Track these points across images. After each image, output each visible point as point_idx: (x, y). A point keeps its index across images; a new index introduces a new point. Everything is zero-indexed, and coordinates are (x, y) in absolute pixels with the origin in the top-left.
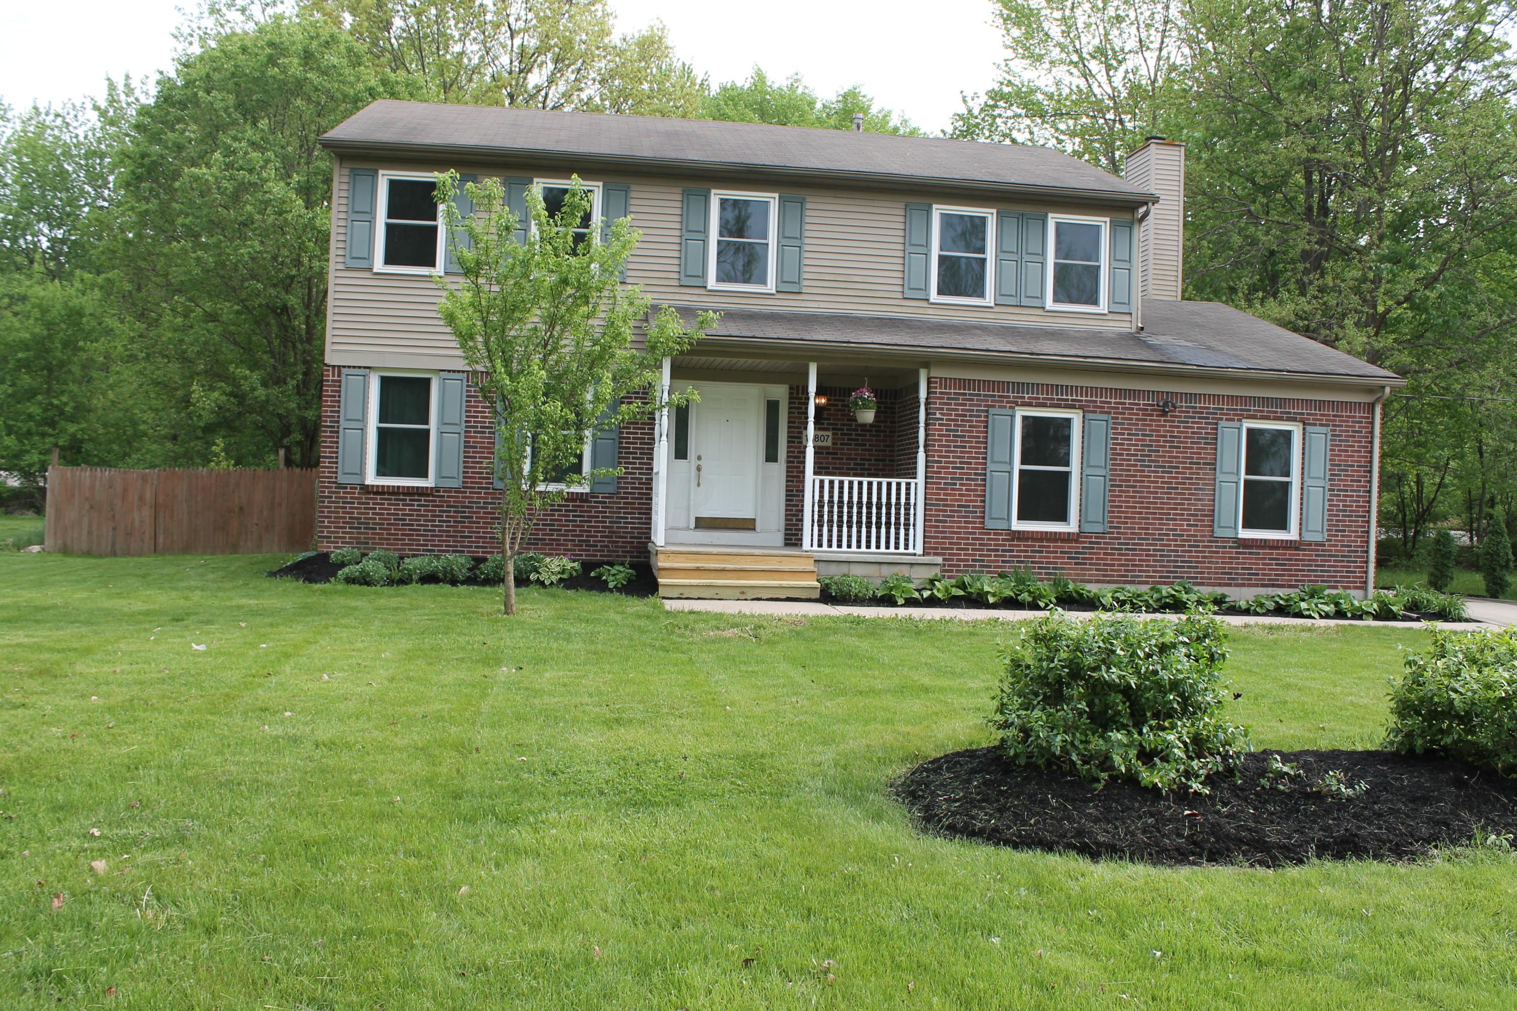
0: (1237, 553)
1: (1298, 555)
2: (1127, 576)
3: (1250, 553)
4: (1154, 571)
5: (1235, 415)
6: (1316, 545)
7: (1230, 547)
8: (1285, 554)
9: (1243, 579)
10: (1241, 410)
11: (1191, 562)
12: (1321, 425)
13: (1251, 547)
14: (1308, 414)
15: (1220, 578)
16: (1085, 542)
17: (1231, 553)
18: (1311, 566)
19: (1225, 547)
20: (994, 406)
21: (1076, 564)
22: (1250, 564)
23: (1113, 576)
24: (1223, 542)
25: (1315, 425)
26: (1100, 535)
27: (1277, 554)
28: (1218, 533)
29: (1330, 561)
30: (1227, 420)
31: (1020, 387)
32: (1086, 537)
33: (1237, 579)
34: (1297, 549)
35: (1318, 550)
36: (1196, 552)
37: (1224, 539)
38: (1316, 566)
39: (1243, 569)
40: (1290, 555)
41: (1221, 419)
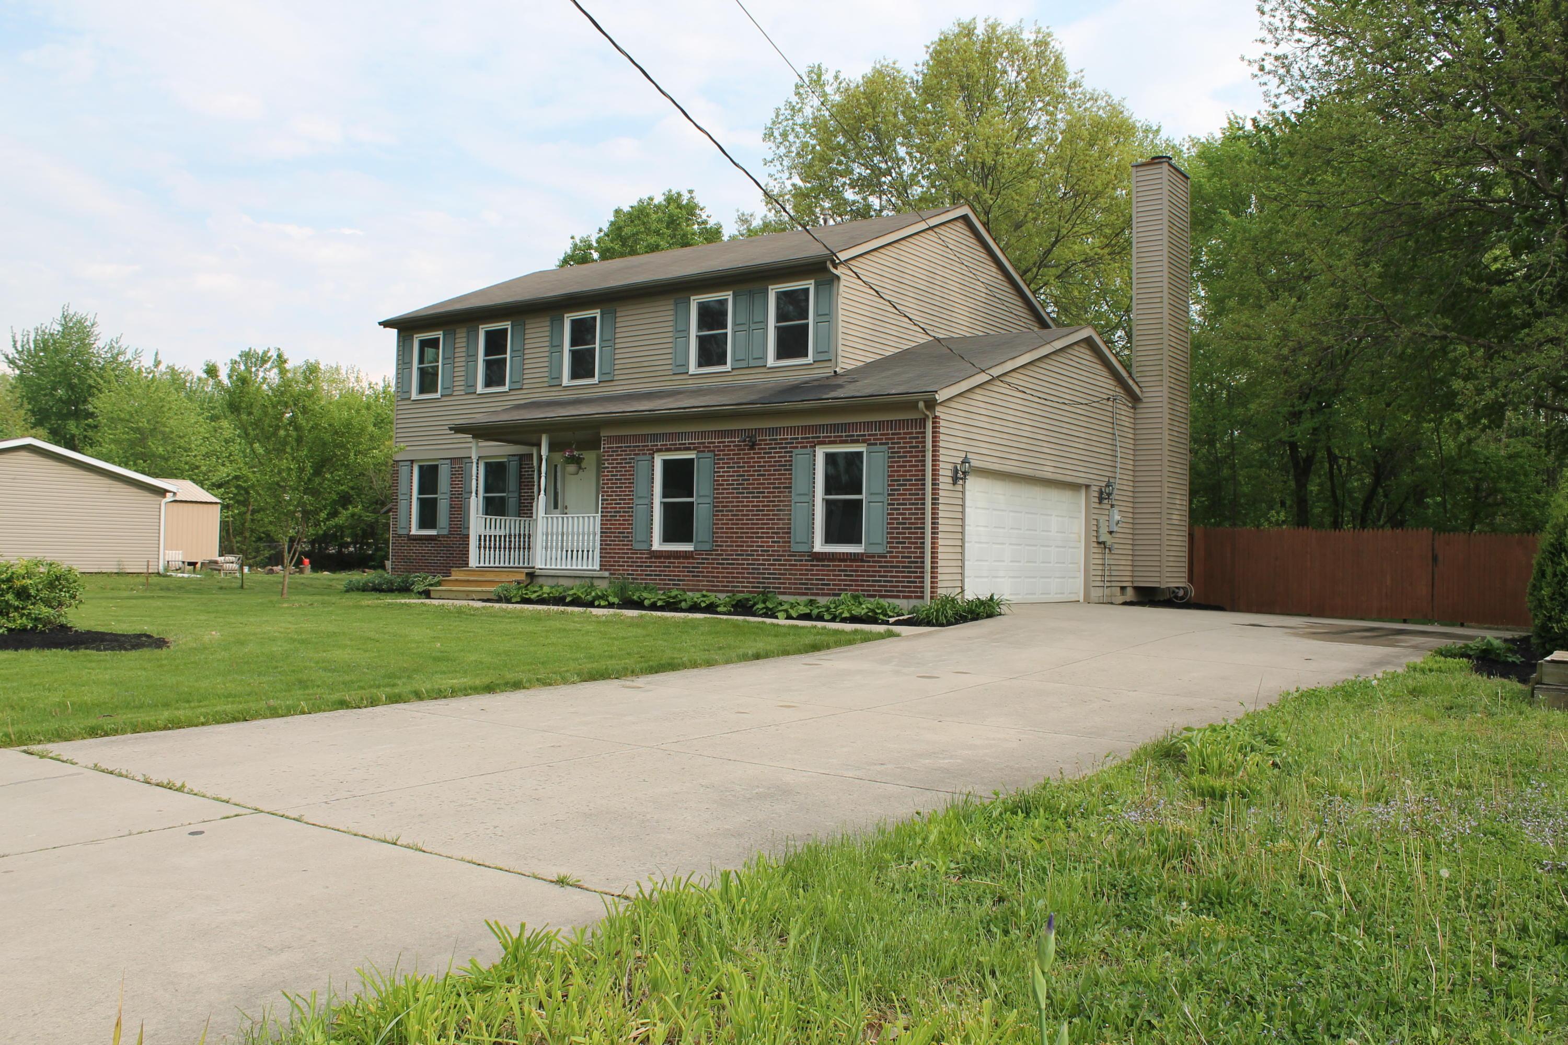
0: (812, 565)
1: (864, 566)
2: (728, 586)
3: (823, 566)
4: (748, 582)
5: (807, 442)
6: (879, 557)
7: (806, 560)
8: (852, 566)
9: (817, 589)
10: (813, 438)
11: (775, 574)
12: (881, 444)
13: (823, 560)
14: (869, 435)
15: (799, 588)
16: (698, 559)
17: (807, 565)
18: (875, 576)
19: (802, 560)
20: (639, 454)
21: (693, 576)
22: (823, 575)
23: (718, 586)
24: (800, 556)
25: (876, 444)
26: (709, 552)
27: (845, 566)
28: (795, 548)
29: (892, 572)
30: (801, 447)
31: (655, 437)
32: (699, 554)
33: (812, 589)
34: (862, 561)
35: (881, 562)
36: (779, 565)
37: (802, 554)
38: (880, 576)
39: (817, 580)
40: (857, 566)
41: (797, 447)
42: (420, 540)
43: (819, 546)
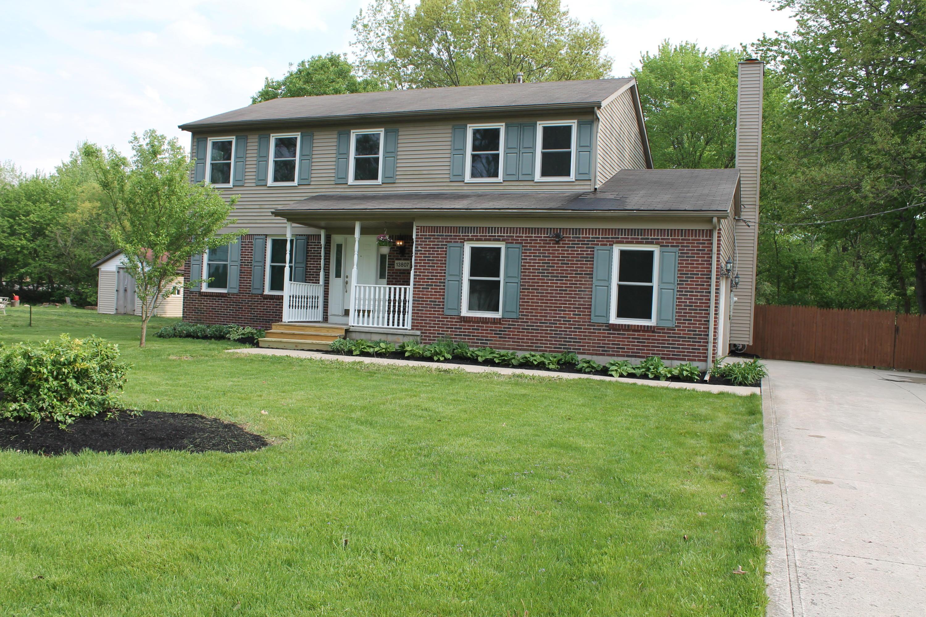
0: (608, 333)
1: (655, 336)
2: (532, 346)
3: (618, 334)
4: (550, 344)
5: (607, 241)
6: (668, 329)
7: (603, 330)
8: (644, 335)
9: (613, 351)
10: (612, 238)
11: (576, 339)
12: (672, 246)
13: (619, 330)
14: (662, 239)
15: (597, 350)
16: (505, 324)
17: (605, 333)
18: (664, 344)
19: (600, 329)
20: (451, 242)
21: (500, 337)
22: (618, 341)
23: (523, 346)
24: (598, 326)
25: (668, 246)
26: (515, 320)
27: (638, 335)
28: (594, 320)
29: (679, 341)
30: (601, 245)
31: (467, 229)
32: (506, 321)
33: (609, 351)
34: (653, 332)
35: (670, 333)
36: (579, 332)
37: (600, 324)
38: (668, 344)
39: (613, 344)
40: (648, 336)
41: (598, 245)
42: (211, 296)
43: (614, 319)
